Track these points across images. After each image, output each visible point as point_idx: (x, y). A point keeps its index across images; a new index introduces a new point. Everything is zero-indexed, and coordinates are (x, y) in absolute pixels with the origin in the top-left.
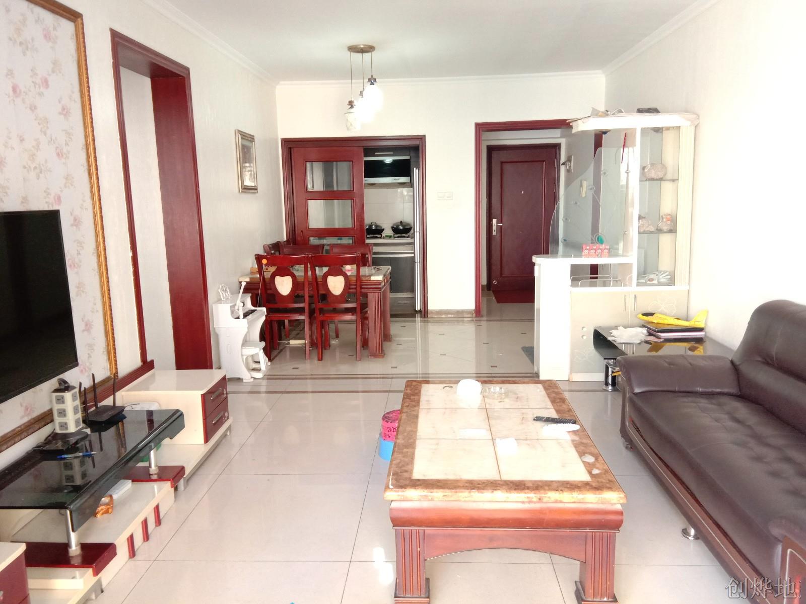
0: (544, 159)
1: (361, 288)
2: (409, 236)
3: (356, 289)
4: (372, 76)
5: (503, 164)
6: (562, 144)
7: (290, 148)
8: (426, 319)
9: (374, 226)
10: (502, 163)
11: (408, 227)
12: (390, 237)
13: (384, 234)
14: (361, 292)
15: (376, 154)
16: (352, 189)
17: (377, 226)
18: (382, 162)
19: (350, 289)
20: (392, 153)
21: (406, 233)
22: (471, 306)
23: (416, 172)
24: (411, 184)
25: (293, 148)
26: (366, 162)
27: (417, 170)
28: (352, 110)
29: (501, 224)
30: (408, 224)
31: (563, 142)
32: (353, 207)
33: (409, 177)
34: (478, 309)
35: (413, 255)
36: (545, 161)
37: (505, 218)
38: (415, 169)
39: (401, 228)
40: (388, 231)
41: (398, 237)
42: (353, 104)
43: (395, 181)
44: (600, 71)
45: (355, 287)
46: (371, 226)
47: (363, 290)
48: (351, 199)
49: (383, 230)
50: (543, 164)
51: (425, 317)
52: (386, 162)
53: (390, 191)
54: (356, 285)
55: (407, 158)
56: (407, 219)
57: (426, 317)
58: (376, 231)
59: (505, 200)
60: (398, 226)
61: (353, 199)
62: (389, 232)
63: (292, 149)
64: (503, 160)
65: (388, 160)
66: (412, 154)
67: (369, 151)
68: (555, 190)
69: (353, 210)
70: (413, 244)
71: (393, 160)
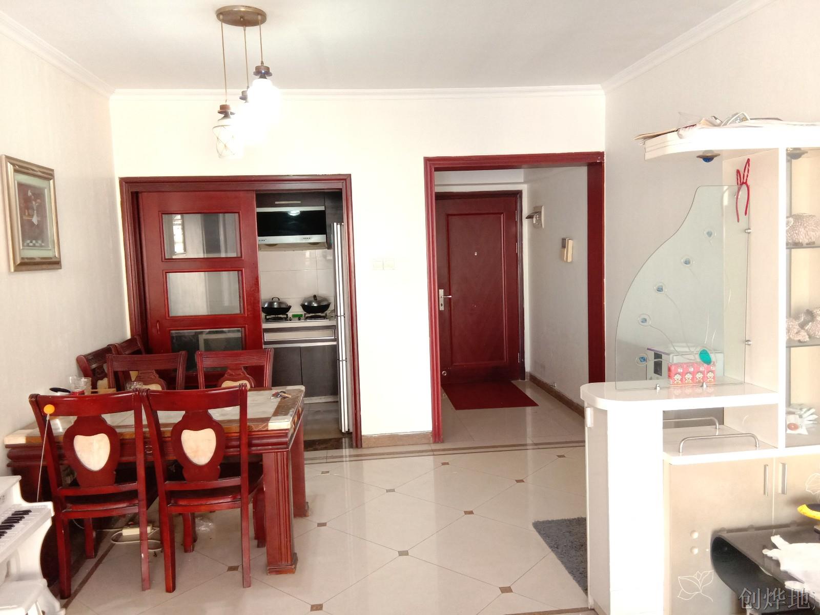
0: (501, 211)
1: (250, 445)
2: (326, 315)
3: (238, 446)
4: (262, 63)
5: (450, 217)
6: (523, 191)
7: (137, 193)
8: (359, 452)
9: (275, 303)
10: (448, 215)
11: (325, 303)
12: (299, 317)
13: (290, 314)
14: (249, 453)
15: (277, 203)
16: (239, 255)
17: (280, 303)
18: (285, 214)
19: (228, 447)
20: (299, 202)
21: (322, 312)
22: (426, 426)
23: (337, 227)
24: (329, 245)
25: (142, 192)
26: (260, 215)
27: (339, 226)
28: (226, 121)
29: (450, 296)
30: (325, 299)
31: (524, 188)
32: (241, 282)
33: (325, 235)
34: (437, 431)
35: (335, 343)
36: (503, 213)
37: (454, 289)
38: (335, 224)
39: (315, 305)
40: (296, 310)
41: (311, 318)
42: (229, 111)
43: (304, 241)
44: (599, 86)
45: (237, 443)
46: (271, 304)
47: (254, 448)
48: (238, 271)
49: (289, 308)
50: (501, 217)
51: (357, 447)
52: (291, 215)
53: (297, 253)
54: (239, 439)
55: (322, 208)
56: (323, 291)
57: (359, 446)
58: (279, 311)
59: (453, 265)
60: (310, 303)
61: (242, 271)
62: (299, 311)
63: (140, 195)
64: (450, 212)
65: (294, 212)
66: (328, 203)
67: (265, 198)
68: (518, 251)
69: (241, 286)
70: (334, 328)
71: (300, 211)
